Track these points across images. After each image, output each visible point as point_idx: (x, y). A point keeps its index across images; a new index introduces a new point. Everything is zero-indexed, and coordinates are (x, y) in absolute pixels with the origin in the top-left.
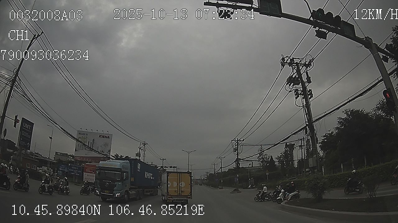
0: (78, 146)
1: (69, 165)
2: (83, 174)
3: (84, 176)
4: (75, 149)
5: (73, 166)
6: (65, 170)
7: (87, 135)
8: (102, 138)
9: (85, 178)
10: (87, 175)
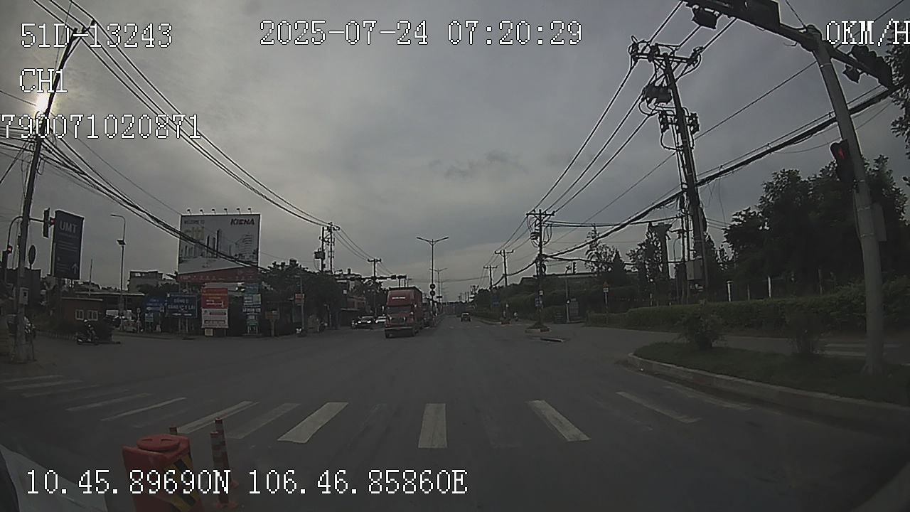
0: (184, 251)
1: (168, 296)
2: (201, 311)
3: (203, 316)
4: (179, 258)
5: (176, 298)
6: (160, 309)
7: (203, 222)
8: (238, 225)
9: (205, 321)
10: (210, 314)
